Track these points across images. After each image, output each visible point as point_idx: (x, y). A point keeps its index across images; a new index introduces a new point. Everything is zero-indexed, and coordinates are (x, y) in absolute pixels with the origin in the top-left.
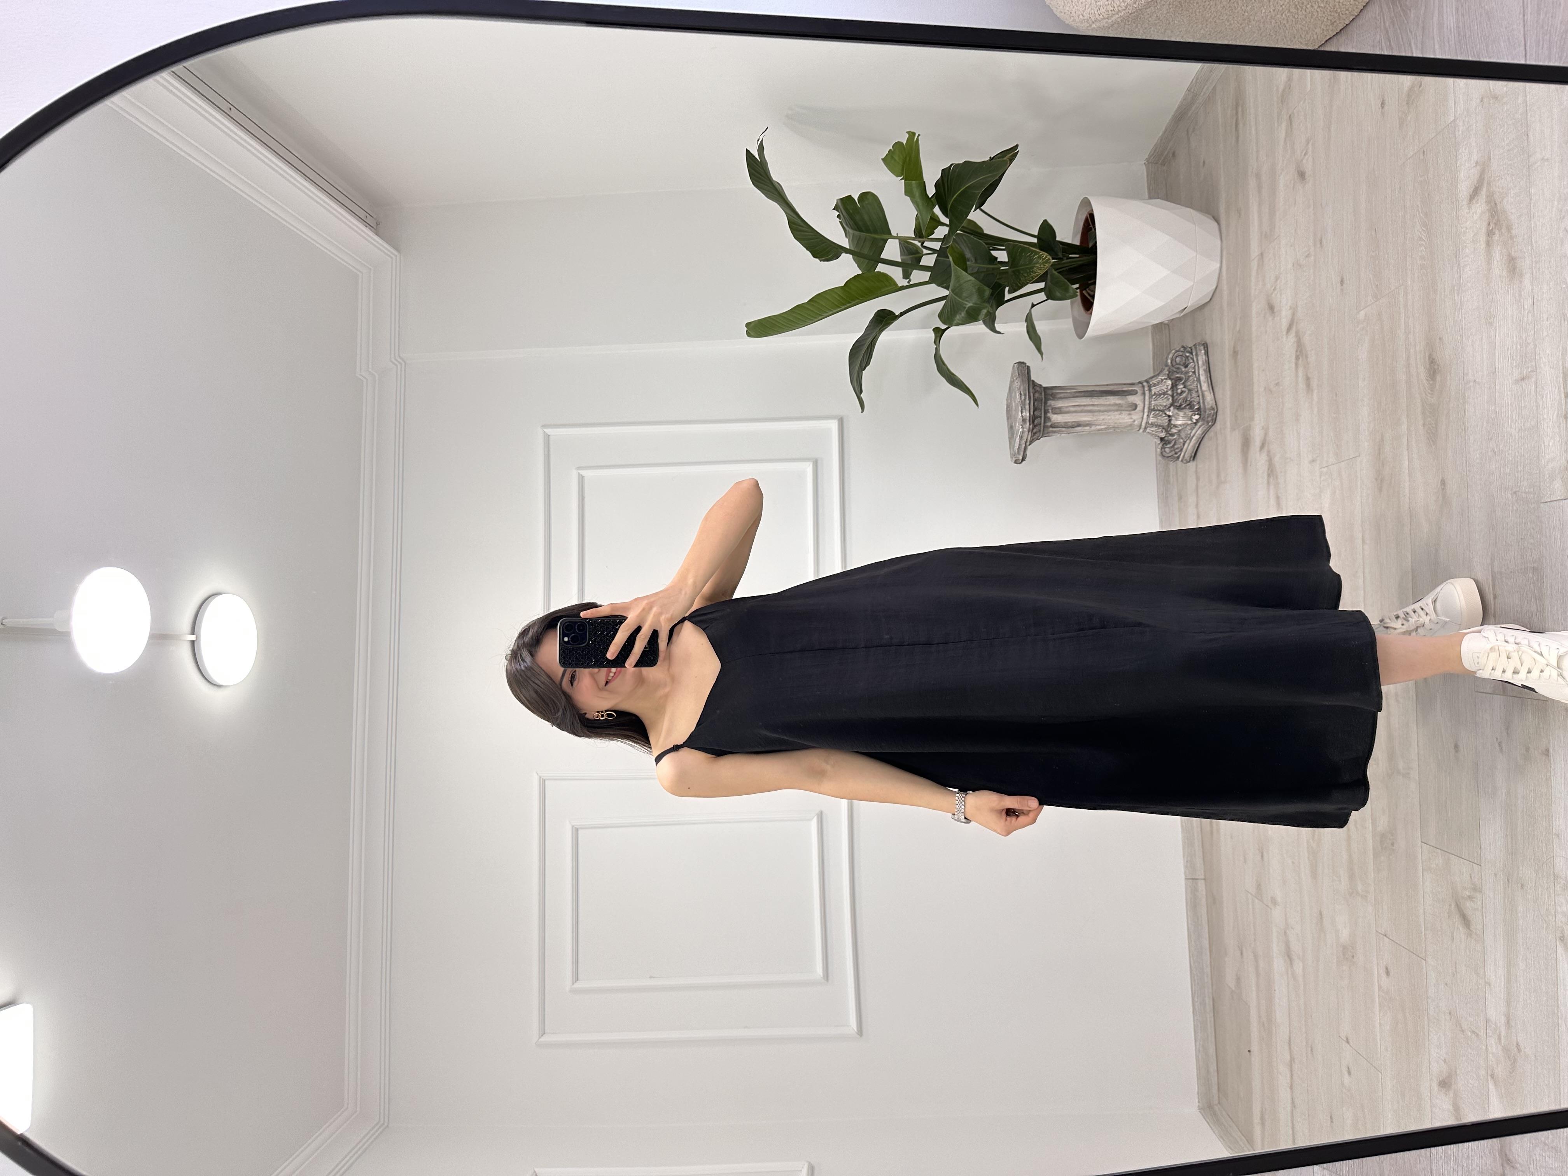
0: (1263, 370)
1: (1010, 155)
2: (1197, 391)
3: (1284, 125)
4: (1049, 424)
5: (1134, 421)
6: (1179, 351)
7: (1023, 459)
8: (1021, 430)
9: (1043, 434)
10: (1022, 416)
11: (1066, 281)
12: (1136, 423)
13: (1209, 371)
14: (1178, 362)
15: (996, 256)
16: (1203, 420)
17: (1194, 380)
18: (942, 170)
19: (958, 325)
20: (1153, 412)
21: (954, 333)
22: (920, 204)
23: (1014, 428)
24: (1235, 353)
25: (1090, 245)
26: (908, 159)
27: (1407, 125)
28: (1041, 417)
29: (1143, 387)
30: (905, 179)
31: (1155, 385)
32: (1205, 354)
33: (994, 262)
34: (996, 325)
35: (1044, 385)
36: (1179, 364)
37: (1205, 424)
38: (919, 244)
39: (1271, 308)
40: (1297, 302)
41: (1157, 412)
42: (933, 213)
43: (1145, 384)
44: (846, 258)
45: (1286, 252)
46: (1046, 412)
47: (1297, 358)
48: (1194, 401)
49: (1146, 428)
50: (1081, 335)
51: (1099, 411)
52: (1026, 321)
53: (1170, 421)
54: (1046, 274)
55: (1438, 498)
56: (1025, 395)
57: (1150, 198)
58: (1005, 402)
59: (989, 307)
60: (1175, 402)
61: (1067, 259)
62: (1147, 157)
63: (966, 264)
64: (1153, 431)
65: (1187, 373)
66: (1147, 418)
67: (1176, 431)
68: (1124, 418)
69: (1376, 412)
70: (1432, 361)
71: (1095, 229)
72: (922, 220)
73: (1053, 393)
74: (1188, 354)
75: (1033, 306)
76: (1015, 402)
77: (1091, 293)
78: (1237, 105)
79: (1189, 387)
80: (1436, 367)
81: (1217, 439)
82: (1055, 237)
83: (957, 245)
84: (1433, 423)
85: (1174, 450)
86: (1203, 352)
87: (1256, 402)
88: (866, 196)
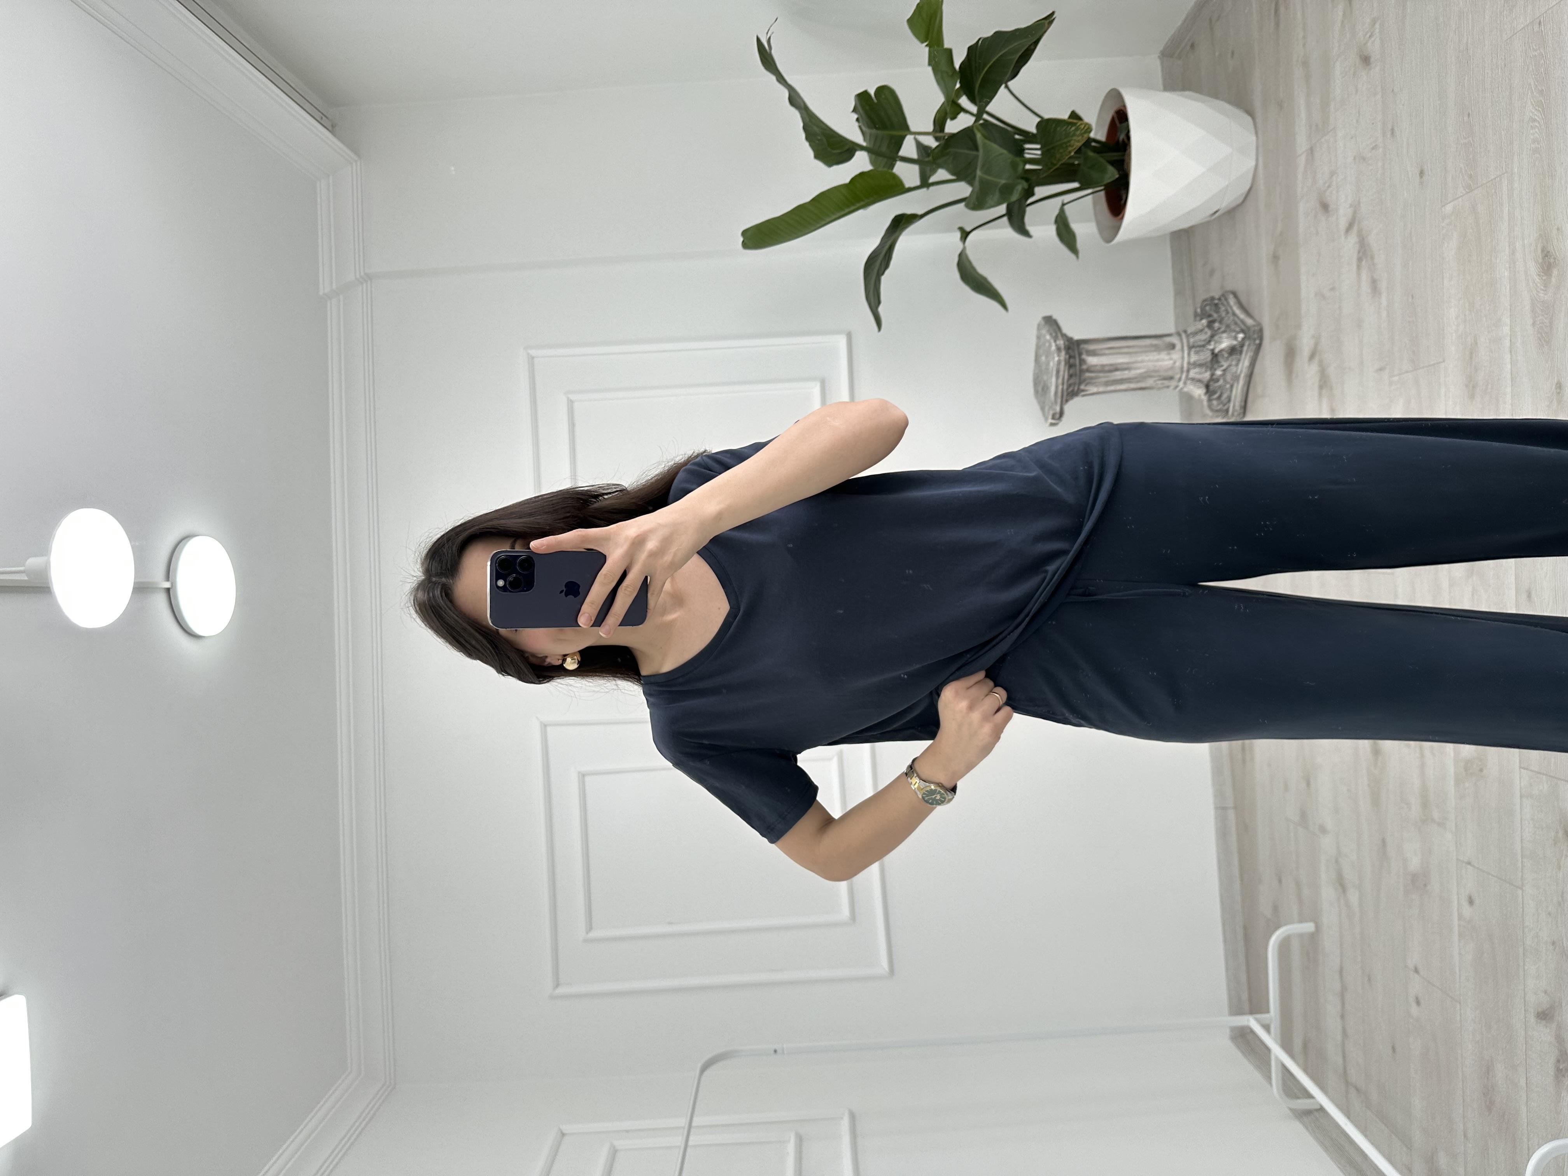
0: (1314, 275)
3: (1341, 7)
24: (1275, 258)
30: (928, 47)
34: (1025, 226)
39: (1325, 207)
40: (1359, 199)
45: (1345, 145)
47: (1360, 260)
50: (1108, 240)
52: (1056, 221)
59: (1020, 206)
62: (1159, 50)
69: (1467, 313)
70: (1547, 254)
75: (1064, 204)
80: (1552, 260)
84: (1547, 321)
87: (1304, 310)
88: (883, 90)
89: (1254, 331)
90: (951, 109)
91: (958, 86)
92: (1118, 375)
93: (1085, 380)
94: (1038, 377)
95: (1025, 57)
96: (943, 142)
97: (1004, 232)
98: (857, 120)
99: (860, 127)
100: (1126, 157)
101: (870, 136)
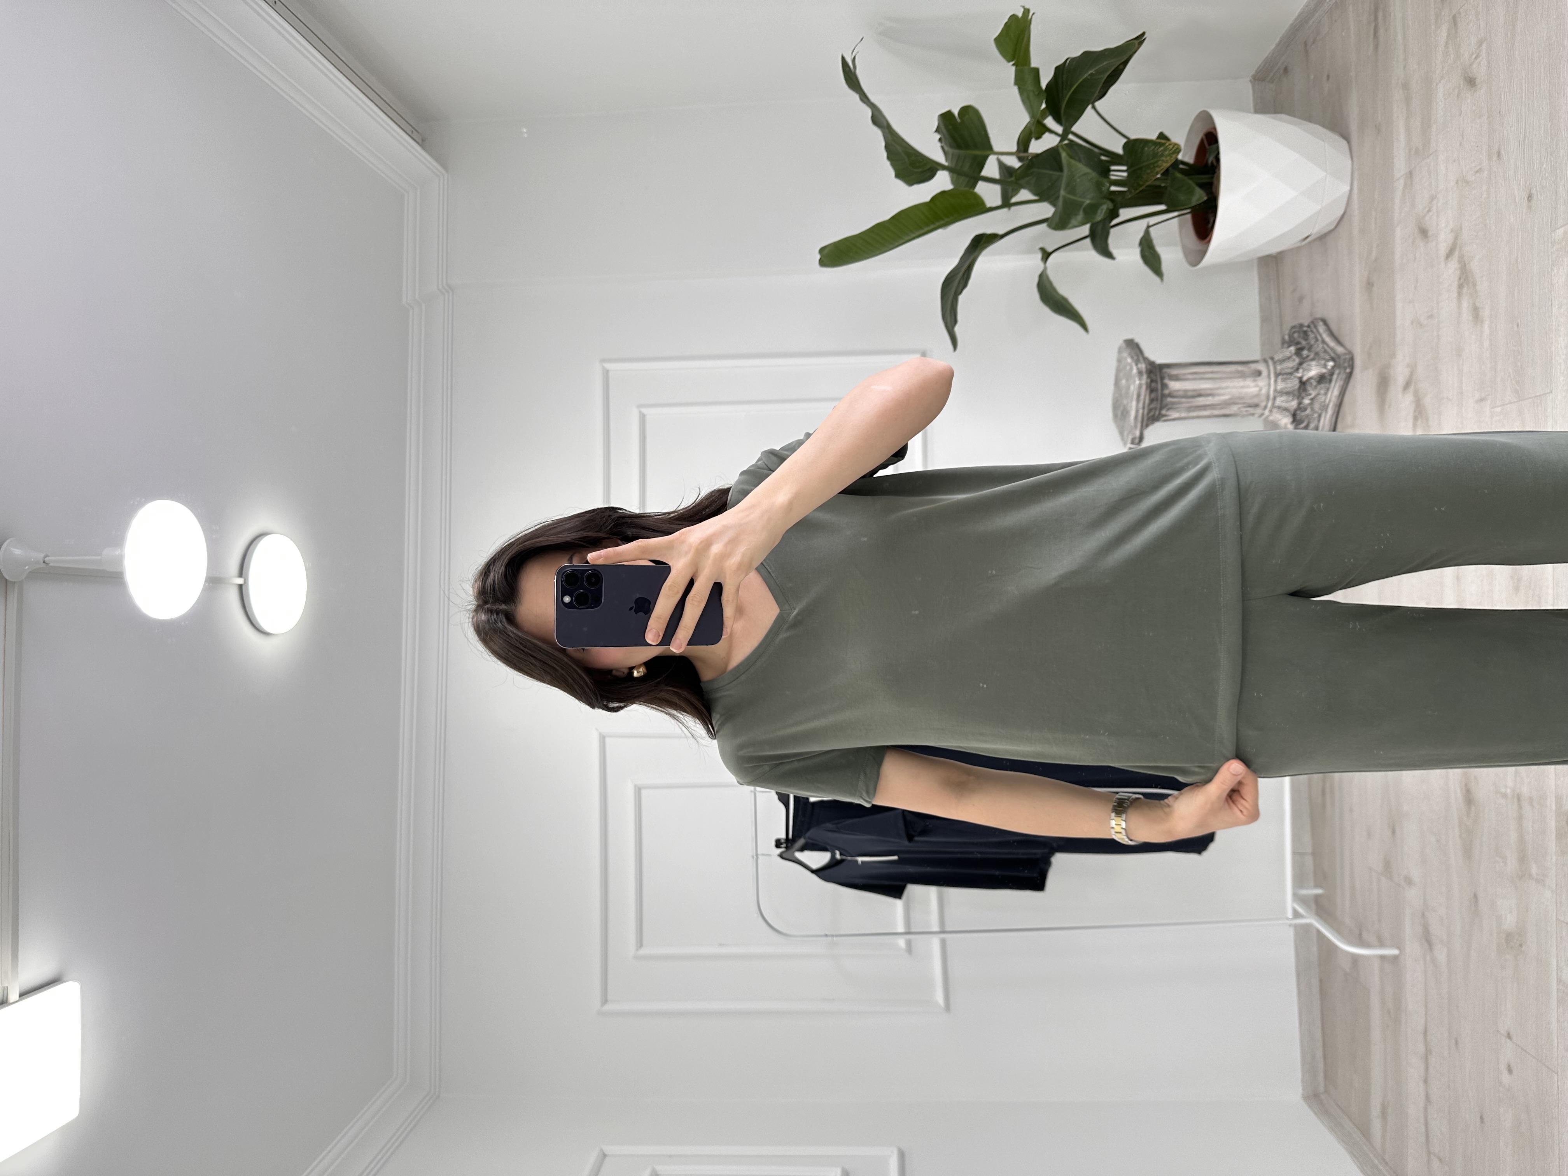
0: (1410, 302)
3: (1445, 28)
24: (1369, 285)
26: (1018, 42)
30: (1015, 66)
39: (1424, 232)
40: (1461, 224)
47: (1461, 286)
50: (1194, 263)
52: (1142, 242)
62: (1251, 73)
75: (1149, 229)
78: (1377, 8)
87: (1398, 338)
88: (967, 110)
89: (1345, 359)
90: (1037, 129)
91: (1044, 106)
92: (1201, 401)
93: (1167, 405)
94: (1117, 401)
95: (1114, 76)
96: (1026, 162)
97: (1087, 254)
98: (940, 140)
99: (942, 147)
100: (1215, 180)
101: (953, 155)
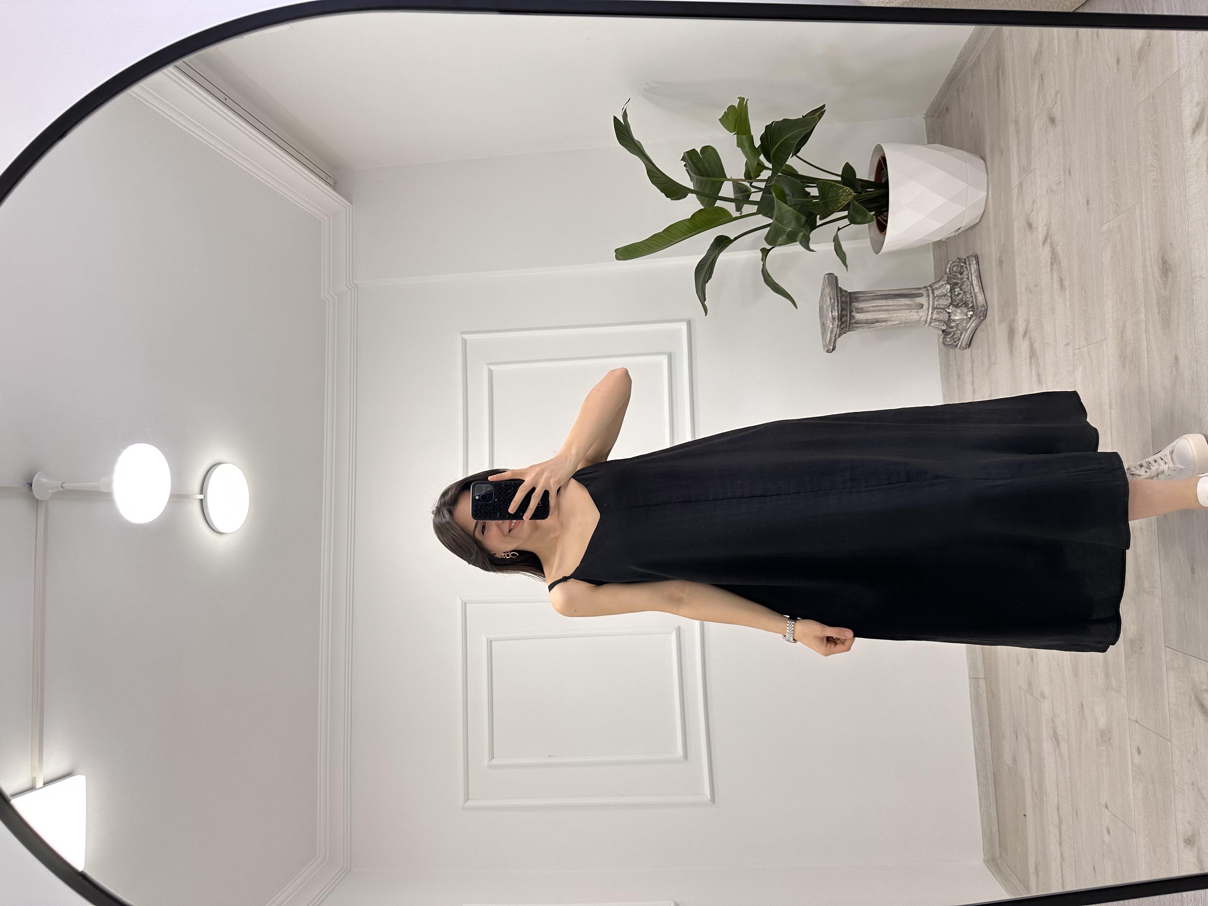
0: (1024, 275)
1: (819, 112)
2: (971, 293)
3: (1036, 83)
4: (854, 321)
5: (921, 317)
6: (955, 262)
7: (833, 349)
8: (831, 326)
9: (849, 329)
10: (832, 315)
11: (865, 209)
12: (922, 319)
13: (980, 277)
14: (955, 270)
15: (810, 192)
16: (976, 315)
17: (968, 284)
18: (766, 126)
19: (781, 245)
20: (936, 310)
21: (777, 252)
22: (749, 153)
23: (826, 325)
24: (1001, 262)
25: (883, 181)
26: (739, 118)
27: (1139, 77)
28: (847, 316)
29: (928, 290)
30: (737, 134)
31: (937, 289)
32: (976, 264)
33: (808, 196)
34: (810, 245)
35: (849, 291)
36: (956, 272)
37: (978, 319)
38: (748, 185)
39: (1030, 226)
40: (1050, 220)
41: (940, 310)
42: (759, 160)
43: (929, 288)
44: (692, 198)
45: (1041, 181)
46: (851, 311)
47: (1052, 264)
48: (968, 301)
49: (930, 323)
50: (877, 252)
51: (893, 310)
52: (834, 241)
53: (949, 316)
54: (849, 204)
55: (1172, 370)
56: (834, 299)
57: (929, 143)
58: (818, 305)
59: (804, 230)
60: (954, 302)
61: (865, 192)
62: (925, 112)
63: (786, 198)
64: (936, 325)
65: (962, 279)
66: (932, 315)
67: (954, 325)
68: (914, 315)
69: (1118, 304)
70: (1164, 262)
71: (887, 169)
72: (751, 165)
73: (856, 297)
74: (962, 264)
75: (839, 229)
76: (826, 304)
77: (885, 218)
78: (998, 68)
79: (964, 290)
80: (1168, 267)
81: (987, 330)
82: (856, 176)
83: (778, 184)
84: (1167, 311)
85: (953, 340)
86: (974, 262)
87: (1019, 300)
88: (707, 148)
89: (981, 311)
90: (756, 167)
98: (686, 167)
99: (689, 176)
101: (697, 182)
